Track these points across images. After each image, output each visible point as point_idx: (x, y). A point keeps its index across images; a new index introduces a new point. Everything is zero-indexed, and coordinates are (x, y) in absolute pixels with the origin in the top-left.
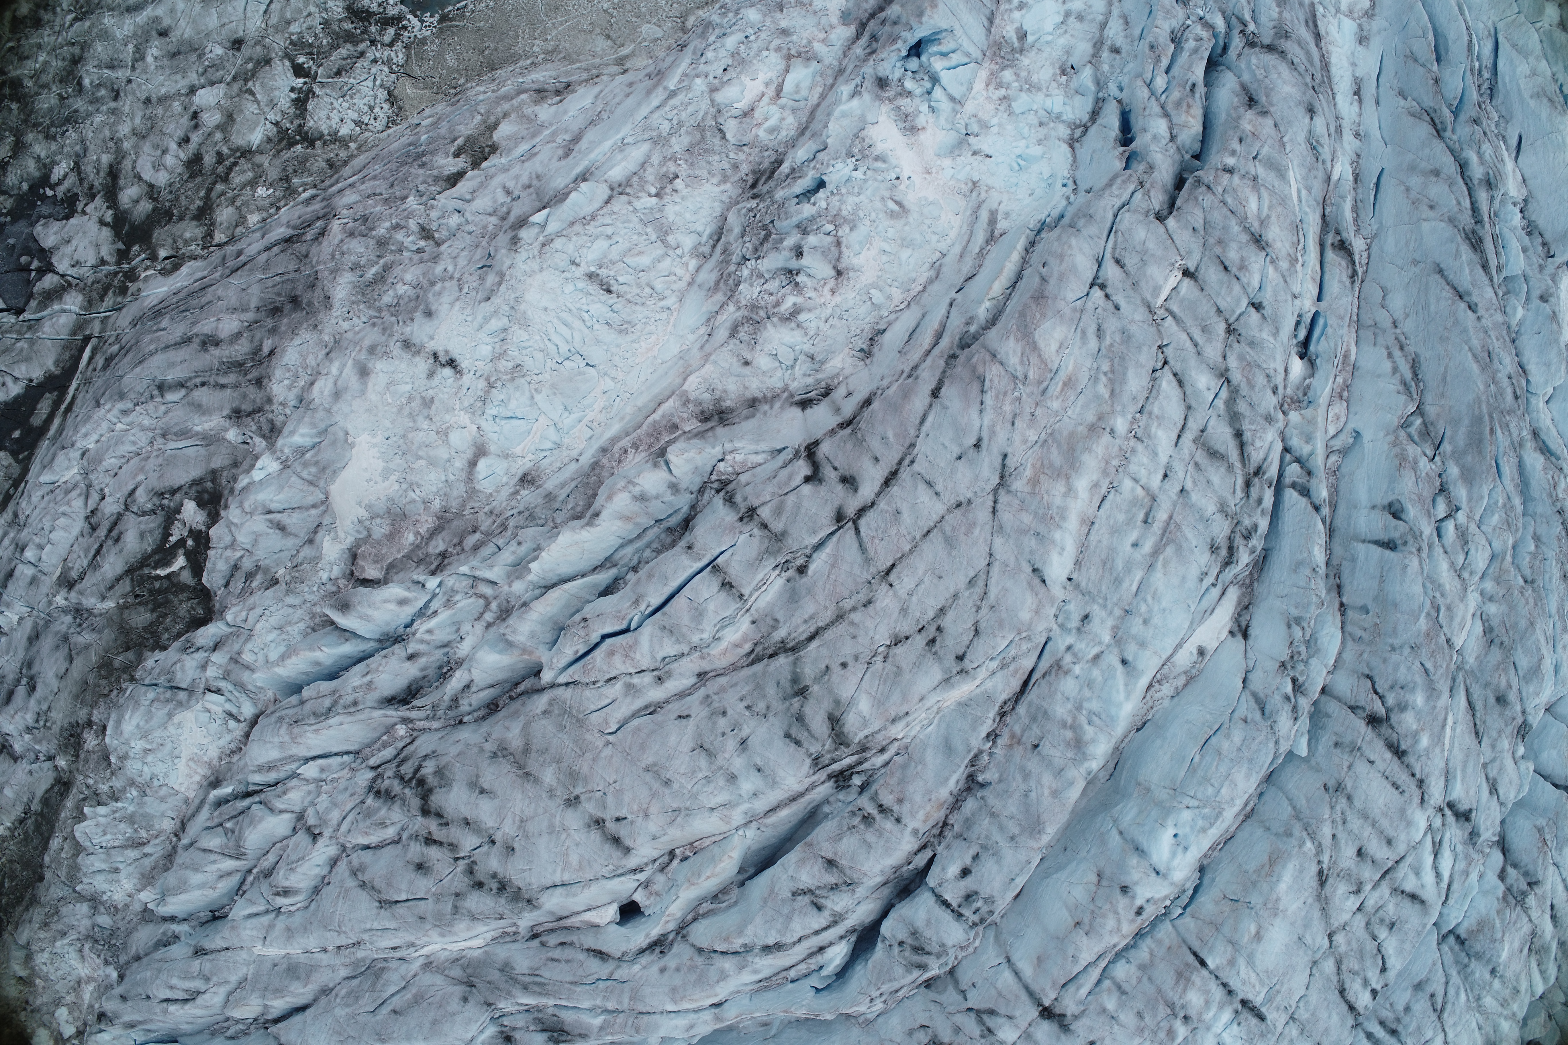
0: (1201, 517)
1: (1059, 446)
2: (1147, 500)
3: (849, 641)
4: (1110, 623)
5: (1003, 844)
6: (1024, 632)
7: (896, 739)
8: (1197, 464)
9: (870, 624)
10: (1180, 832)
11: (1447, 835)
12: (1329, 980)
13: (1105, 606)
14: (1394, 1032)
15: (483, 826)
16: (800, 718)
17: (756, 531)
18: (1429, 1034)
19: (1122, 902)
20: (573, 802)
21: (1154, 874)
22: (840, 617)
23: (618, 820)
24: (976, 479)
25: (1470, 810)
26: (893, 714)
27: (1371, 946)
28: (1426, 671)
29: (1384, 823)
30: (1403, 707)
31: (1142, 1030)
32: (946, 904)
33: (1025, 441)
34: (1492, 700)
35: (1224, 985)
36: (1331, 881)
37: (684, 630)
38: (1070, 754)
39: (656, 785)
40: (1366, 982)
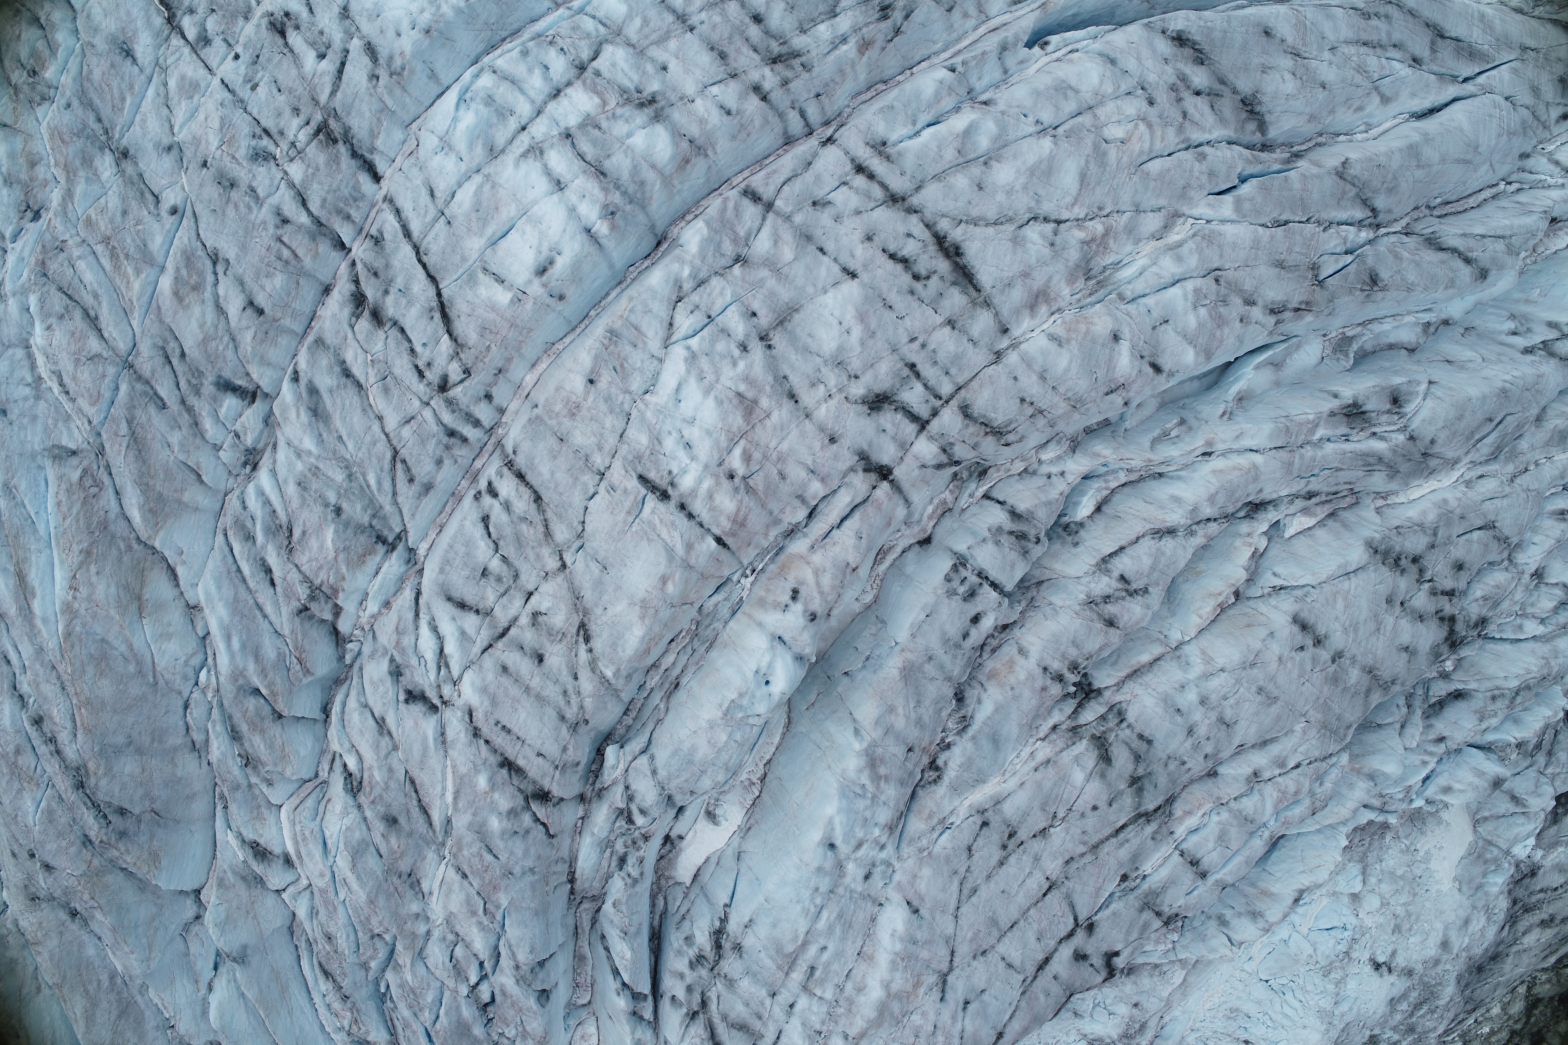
0: (754, 975)
1: (892, 1015)
2: (811, 985)
3: (1089, 829)
4: (847, 880)
5: (939, 651)
6: (925, 855)
7: (1043, 739)
8: (760, 1018)
9: (1069, 845)
10: (765, 688)
11: (432, 675)
12: (560, 516)
13: (851, 892)
14: (452, 433)
15: (1409, 618)
16: (1137, 758)
17: (1166, 909)
18: (406, 432)
19: (817, 605)
20: (1337, 656)
21: (786, 638)
22: (1095, 847)
23: (1302, 648)
24: (968, 978)
25: (407, 701)
26: (1050, 769)
27: (509, 550)
28: (490, 851)
29: (515, 691)
30: (512, 813)
31: (779, 459)
32: (994, 585)
33: (923, 1014)
34: (402, 820)
35: (691, 516)
36: (574, 630)
37: (1235, 823)
38: (879, 751)
39: (1270, 687)
40: (507, 507)
